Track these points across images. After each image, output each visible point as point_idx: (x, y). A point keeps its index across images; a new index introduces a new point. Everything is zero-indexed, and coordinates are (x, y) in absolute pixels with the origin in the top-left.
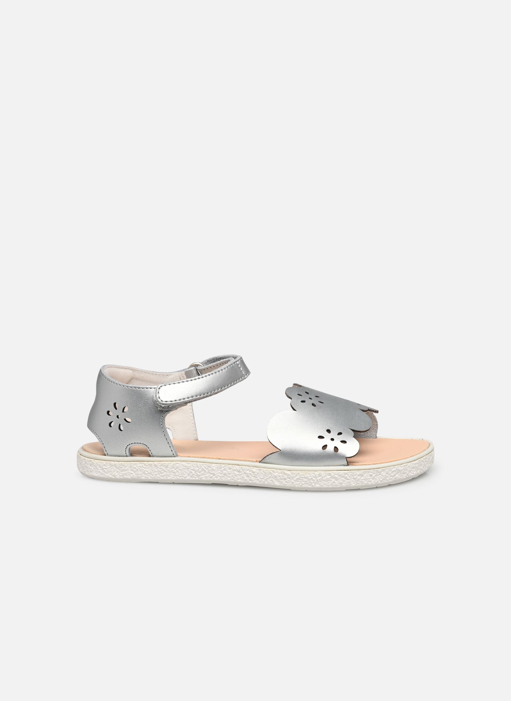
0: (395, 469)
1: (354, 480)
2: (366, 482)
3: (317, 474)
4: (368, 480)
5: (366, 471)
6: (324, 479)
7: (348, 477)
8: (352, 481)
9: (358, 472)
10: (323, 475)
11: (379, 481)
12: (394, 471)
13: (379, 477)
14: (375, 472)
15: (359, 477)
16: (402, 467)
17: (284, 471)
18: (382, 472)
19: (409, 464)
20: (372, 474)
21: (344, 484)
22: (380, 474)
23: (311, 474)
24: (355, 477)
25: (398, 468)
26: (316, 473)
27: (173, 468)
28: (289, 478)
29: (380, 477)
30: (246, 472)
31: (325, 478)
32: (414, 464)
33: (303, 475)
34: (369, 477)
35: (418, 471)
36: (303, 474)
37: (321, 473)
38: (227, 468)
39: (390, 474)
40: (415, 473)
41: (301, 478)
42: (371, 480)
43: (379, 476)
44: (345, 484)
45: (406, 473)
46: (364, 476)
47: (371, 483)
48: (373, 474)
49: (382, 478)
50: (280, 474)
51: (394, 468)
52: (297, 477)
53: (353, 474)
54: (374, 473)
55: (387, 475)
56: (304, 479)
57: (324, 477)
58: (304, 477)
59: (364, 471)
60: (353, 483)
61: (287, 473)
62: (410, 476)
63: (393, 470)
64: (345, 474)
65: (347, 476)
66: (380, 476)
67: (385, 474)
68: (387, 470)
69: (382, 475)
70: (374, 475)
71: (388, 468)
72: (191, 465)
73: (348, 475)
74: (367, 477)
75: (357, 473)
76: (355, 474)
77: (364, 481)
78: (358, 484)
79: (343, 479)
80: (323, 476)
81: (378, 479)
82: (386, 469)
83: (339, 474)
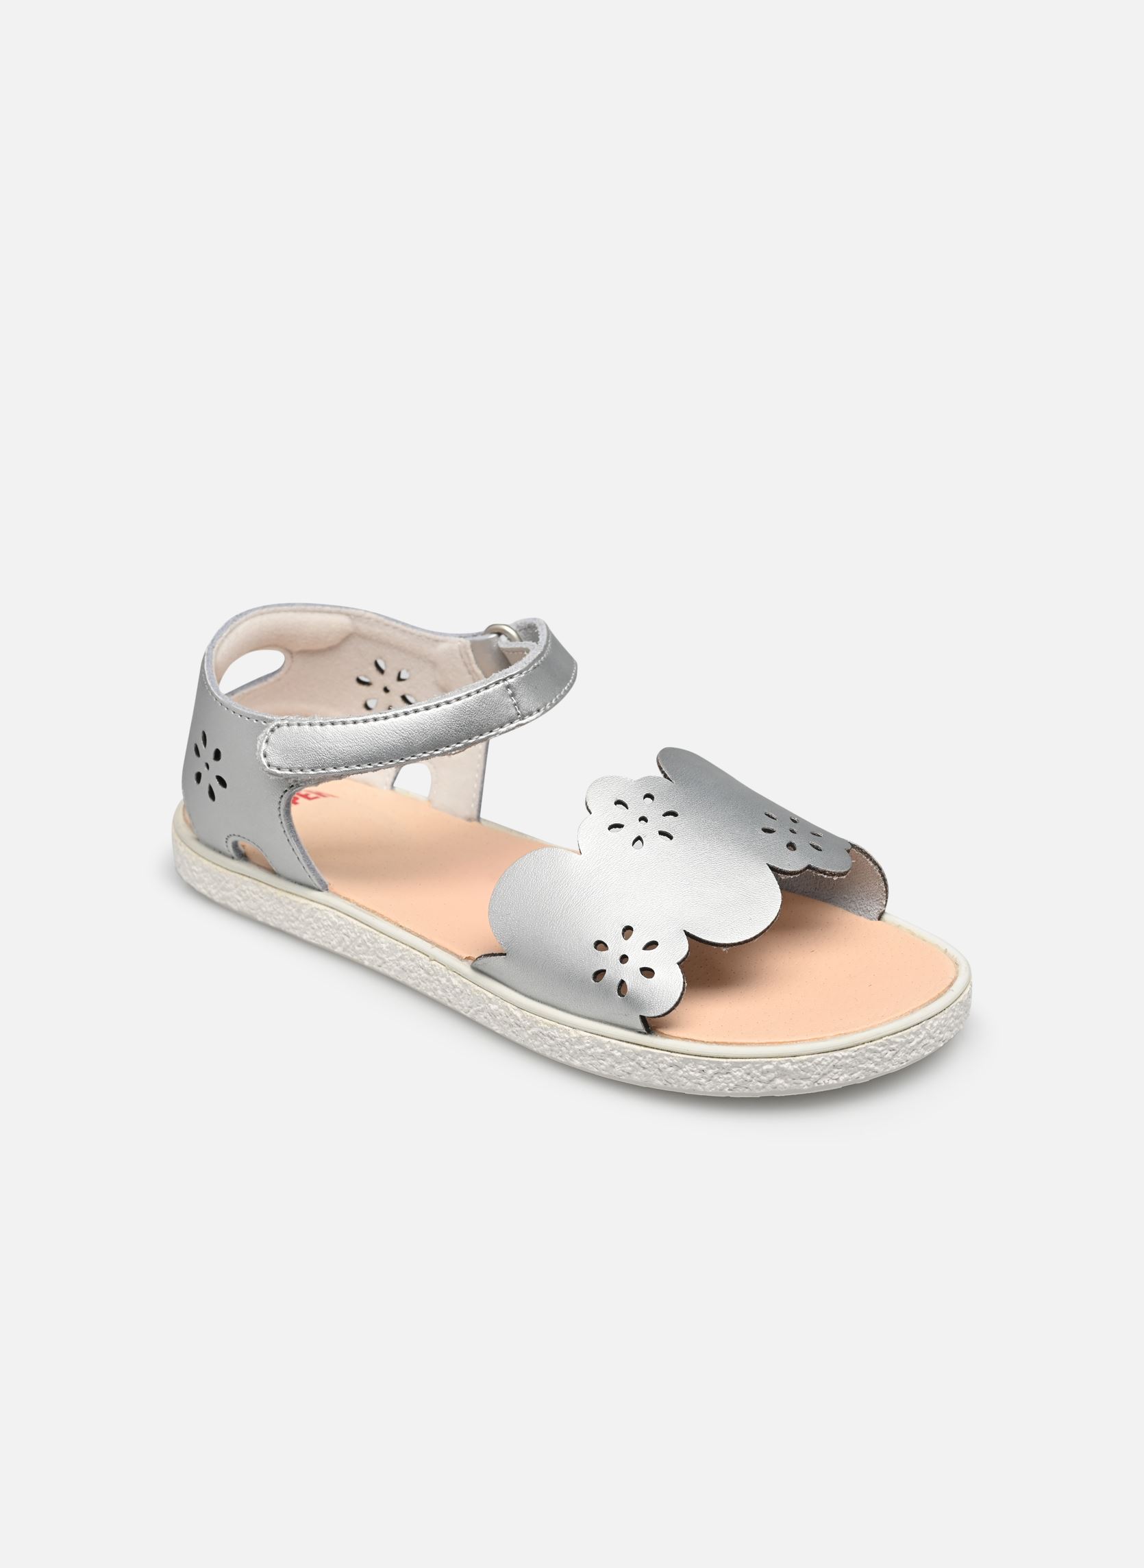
0: (771, 1067)
1: (659, 1072)
2: (689, 1084)
3: (575, 1036)
4: (694, 1081)
5: (688, 1059)
6: (589, 1052)
7: (644, 1063)
8: (655, 1074)
9: (668, 1056)
10: (588, 1043)
11: (724, 1087)
12: (768, 1071)
13: (725, 1079)
14: (713, 1065)
15: (670, 1069)
16: (793, 1063)
17: (509, 1005)
18: (734, 1069)
19: (819, 1058)
20: (704, 1068)
21: (636, 1075)
22: (727, 1073)
23: (561, 1031)
24: (661, 1066)
25: (781, 1066)
26: (573, 1033)
27: (312, 917)
28: (520, 1026)
29: (729, 1079)
30: (440, 979)
31: (592, 1050)
32: (836, 1058)
33: (546, 1029)
34: (698, 1075)
35: (856, 1072)
36: (546, 1026)
37: (583, 1037)
38: (406, 955)
39: (758, 1077)
40: (841, 1079)
41: (541, 1035)
42: (703, 1081)
43: (725, 1076)
44: (639, 1076)
45: (810, 1078)
46: (685, 1069)
47: (704, 1088)
48: (707, 1068)
49: (732, 1082)
50: (502, 1010)
51: (770, 1063)
52: (533, 1030)
53: (657, 1058)
54: (711, 1068)
55: (749, 1078)
56: (549, 1039)
57: (589, 1048)
58: (548, 1036)
59: (684, 1058)
60: (659, 1080)
61: (515, 1013)
62: (823, 1084)
63: (765, 1067)
64: (638, 1055)
65: (641, 1058)
66: (729, 1076)
67: (740, 1074)
68: (748, 1066)
69: (734, 1076)
70: (710, 1072)
71: (748, 1063)
72: (343, 923)
73: (645, 1058)
74: (691, 1073)
75: (666, 1058)
76: (660, 1059)
77: (685, 1080)
78: (671, 1084)
79: (632, 1063)
80: (588, 1045)
81: (723, 1082)
82: (742, 1062)
83: (622, 1050)
